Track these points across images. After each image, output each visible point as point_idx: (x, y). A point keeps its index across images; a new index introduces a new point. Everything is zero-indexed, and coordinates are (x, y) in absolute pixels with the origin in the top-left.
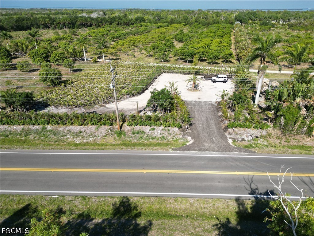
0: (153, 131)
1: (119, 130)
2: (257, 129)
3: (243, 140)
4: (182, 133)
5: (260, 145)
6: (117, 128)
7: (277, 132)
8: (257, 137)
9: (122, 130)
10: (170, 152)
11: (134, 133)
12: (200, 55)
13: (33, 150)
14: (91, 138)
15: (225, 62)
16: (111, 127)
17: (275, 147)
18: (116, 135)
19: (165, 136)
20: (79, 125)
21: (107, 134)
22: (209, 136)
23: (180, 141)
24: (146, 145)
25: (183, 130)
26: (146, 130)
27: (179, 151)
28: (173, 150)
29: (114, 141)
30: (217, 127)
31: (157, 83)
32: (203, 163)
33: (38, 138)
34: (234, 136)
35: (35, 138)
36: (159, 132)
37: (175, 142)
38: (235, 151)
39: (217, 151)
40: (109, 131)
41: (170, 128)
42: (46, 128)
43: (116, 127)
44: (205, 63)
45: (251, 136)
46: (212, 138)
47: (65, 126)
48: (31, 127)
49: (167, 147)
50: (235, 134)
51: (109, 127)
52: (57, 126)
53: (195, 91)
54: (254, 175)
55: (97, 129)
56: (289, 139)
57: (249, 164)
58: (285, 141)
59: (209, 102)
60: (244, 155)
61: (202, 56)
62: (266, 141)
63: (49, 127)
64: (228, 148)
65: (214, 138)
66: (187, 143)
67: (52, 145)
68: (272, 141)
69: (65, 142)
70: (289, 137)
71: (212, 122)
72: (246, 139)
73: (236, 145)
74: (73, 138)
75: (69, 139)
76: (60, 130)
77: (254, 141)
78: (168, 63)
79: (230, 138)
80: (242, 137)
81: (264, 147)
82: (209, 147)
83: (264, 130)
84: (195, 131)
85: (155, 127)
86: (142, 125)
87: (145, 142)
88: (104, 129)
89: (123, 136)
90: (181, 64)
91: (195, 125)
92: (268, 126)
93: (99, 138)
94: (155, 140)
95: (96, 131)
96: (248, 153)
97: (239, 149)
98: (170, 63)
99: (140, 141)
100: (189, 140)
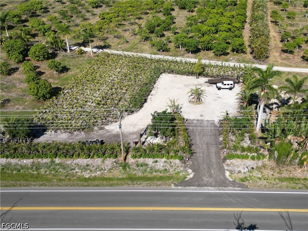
0: (156, 164)
1: (124, 162)
2: (254, 160)
3: (240, 172)
4: (183, 165)
5: (255, 177)
6: (121, 160)
7: (272, 163)
8: (253, 168)
9: (126, 162)
10: (174, 189)
11: (138, 166)
12: (206, 45)
13: (50, 188)
14: (98, 171)
15: (235, 52)
16: (116, 159)
17: (267, 179)
18: (121, 168)
19: (167, 168)
20: (86, 158)
21: (113, 167)
22: (209, 168)
23: (181, 174)
24: (149, 179)
25: (184, 162)
26: (149, 163)
27: (181, 186)
28: (175, 186)
29: (120, 174)
30: (217, 156)
31: (156, 91)
32: (201, 199)
33: (49, 173)
34: (231, 168)
35: (46, 172)
36: (162, 164)
37: (177, 175)
38: (230, 187)
39: (214, 187)
40: (115, 164)
41: (172, 160)
42: (54, 162)
43: (121, 158)
44: (211, 54)
45: (247, 167)
46: (211, 171)
47: (72, 159)
48: (40, 160)
49: (170, 181)
50: (233, 166)
51: (114, 160)
52: (64, 159)
53: (198, 104)
54: (242, 211)
55: (103, 162)
56: (282, 170)
57: (240, 200)
58: (277, 173)
59: (212, 121)
60: (237, 191)
61: (208, 45)
62: (260, 173)
63: (57, 160)
64: (224, 183)
65: (212, 171)
66: (188, 177)
67: (64, 180)
68: (266, 173)
69: (75, 176)
70: (283, 168)
71: (213, 150)
72: (242, 171)
73: (232, 178)
74: (82, 172)
75: (78, 174)
76: (68, 163)
77: (250, 173)
78: (167, 53)
79: (227, 171)
80: (239, 169)
81: (257, 180)
82: (208, 181)
83: (260, 161)
84: (195, 163)
85: (158, 159)
86: (146, 157)
87: (149, 175)
88: (109, 162)
89: (128, 170)
90: (182, 55)
91: (196, 154)
92: (264, 156)
93: (105, 171)
94: (159, 173)
95: (102, 164)
96: (241, 189)
97: (234, 184)
98: (170, 53)
99: (145, 175)
100: (190, 173)
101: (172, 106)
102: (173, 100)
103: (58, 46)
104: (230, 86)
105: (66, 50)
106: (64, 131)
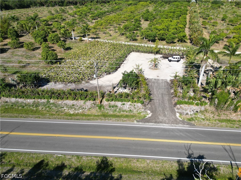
0: (123, 106)
1: (100, 104)
2: (198, 106)
3: (187, 114)
4: (144, 107)
5: (199, 118)
6: (98, 102)
7: (212, 108)
8: (197, 112)
9: (102, 104)
10: (135, 124)
11: (110, 107)
12: (161, 36)
13: (42, 119)
14: (80, 109)
15: (180, 42)
16: (94, 102)
17: (209, 120)
18: (98, 108)
19: (132, 109)
20: (72, 100)
21: (91, 107)
22: (163, 110)
23: (142, 114)
24: (118, 116)
25: (145, 105)
26: (119, 105)
27: (142, 122)
28: (137, 122)
29: (96, 112)
30: (169, 102)
31: (127, 61)
32: (157, 133)
33: (45, 109)
34: (180, 111)
35: (42, 109)
36: (128, 106)
37: (139, 115)
38: (180, 124)
39: (167, 124)
40: (93, 105)
41: (135, 104)
42: (49, 102)
43: (98, 101)
44: (164, 42)
45: (193, 111)
46: (165, 113)
47: (62, 100)
48: (39, 100)
49: (133, 119)
50: (182, 109)
51: (93, 102)
52: (57, 100)
53: (155, 69)
54: (191, 143)
55: (85, 103)
56: (220, 114)
57: (189, 135)
58: (217, 116)
59: (165, 80)
60: (186, 127)
61: (163, 37)
62: (204, 115)
63: (52, 101)
64: (176, 121)
65: (166, 113)
66: (147, 116)
67: (54, 115)
68: (208, 116)
69: (63, 112)
70: (221, 112)
71: (166, 98)
72: (189, 113)
73: (181, 118)
74: (68, 109)
75: (65, 111)
76: (59, 103)
77: (195, 115)
78: (136, 42)
79: (177, 113)
80: (187, 112)
81: (202, 120)
82: (163, 119)
83: (203, 106)
84: (153, 106)
85: (125, 103)
86: (116, 101)
87: (118, 114)
88: (89, 103)
89: (102, 109)
90: (146, 43)
91: (154, 100)
92: (206, 103)
93: (86, 110)
94: (125, 113)
95: (84, 104)
96: (189, 126)
97: (183, 122)
98: (138, 42)
99: (115, 113)
100: (149, 113)
101: (137, 68)
102: (138, 65)
103: (67, 36)
104: (178, 59)
105: (72, 39)
106: (61, 83)
